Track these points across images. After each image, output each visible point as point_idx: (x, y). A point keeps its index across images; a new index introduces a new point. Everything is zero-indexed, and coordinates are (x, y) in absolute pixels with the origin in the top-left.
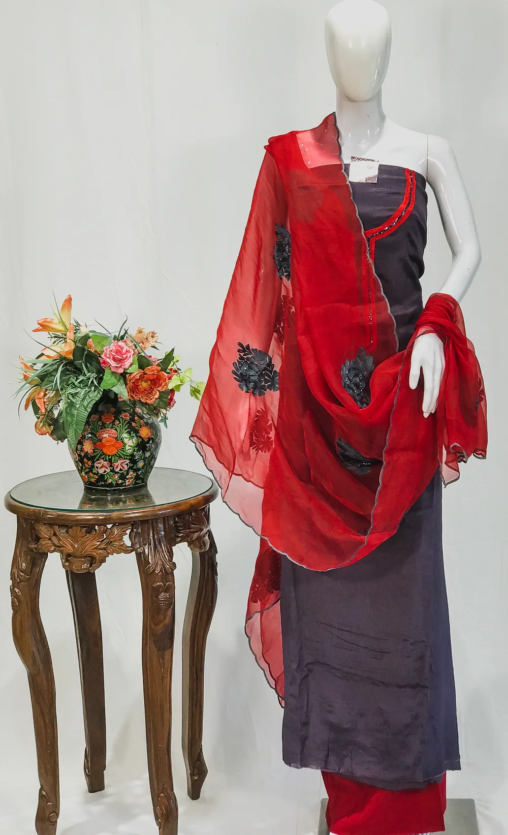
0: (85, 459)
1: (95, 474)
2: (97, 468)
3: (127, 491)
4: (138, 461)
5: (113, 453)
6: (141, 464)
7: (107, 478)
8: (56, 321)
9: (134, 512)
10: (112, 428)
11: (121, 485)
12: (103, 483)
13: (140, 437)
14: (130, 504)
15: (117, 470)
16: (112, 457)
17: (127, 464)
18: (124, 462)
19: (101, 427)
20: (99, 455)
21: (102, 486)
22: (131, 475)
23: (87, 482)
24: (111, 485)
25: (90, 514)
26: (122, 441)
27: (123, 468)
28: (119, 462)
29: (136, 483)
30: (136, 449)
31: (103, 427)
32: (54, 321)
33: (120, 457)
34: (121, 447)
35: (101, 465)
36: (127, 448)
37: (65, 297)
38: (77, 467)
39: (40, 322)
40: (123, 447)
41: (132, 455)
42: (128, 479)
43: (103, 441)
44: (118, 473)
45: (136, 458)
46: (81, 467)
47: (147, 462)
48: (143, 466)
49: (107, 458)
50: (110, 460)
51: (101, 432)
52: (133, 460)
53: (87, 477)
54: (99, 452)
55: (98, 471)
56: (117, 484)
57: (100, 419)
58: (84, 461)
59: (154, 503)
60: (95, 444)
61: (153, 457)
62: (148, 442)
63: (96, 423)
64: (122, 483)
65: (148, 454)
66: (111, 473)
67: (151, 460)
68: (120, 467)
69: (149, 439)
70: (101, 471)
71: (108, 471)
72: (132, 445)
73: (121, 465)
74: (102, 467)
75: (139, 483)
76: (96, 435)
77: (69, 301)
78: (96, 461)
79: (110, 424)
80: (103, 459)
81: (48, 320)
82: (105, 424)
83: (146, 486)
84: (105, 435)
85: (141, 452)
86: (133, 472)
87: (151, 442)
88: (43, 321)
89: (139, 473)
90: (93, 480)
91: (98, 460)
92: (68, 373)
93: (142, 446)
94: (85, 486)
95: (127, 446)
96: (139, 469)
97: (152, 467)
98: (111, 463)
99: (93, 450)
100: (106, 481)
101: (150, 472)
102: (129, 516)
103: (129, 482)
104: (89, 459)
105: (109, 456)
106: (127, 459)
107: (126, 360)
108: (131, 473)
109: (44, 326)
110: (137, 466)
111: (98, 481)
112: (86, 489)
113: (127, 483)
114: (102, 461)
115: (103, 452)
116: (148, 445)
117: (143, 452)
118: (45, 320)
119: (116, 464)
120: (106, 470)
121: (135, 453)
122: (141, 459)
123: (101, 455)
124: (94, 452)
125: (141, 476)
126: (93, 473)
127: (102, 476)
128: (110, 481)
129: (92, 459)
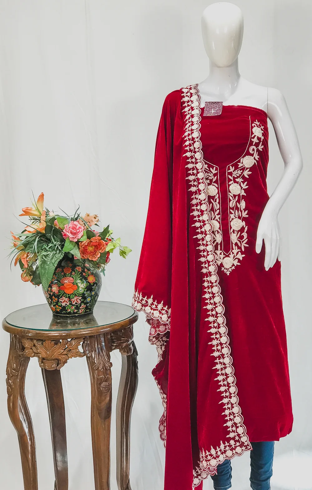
0: (53, 297)
1: (60, 306)
2: (61, 302)
3: (81, 316)
4: (87, 298)
5: (72, 292)
6: (89, 299)
7: (68, 309)
8: (34, 209)
9: (85, 331)
10: (70, 276)
11: (76, 313)
12: (65, 312)
13: (89, 282)
14: (83, 326)
15: (74, 303)
16: (70, 296)
17: (80, 300)
18: (78, 298)
19: (64, 276)
20: (62, 294)
21: (64, 314)
22: (83, 307)
23: (55, 312)
24: (70, 313)
25: (57, 332)
26: (77, 285)
27: (77, 302)
28: (75, 298)
29: (86, 312)
30: (86, 290)
31: (65, 276)
32: (32, 209)
33: (75, 295)
34: (76, 288)
35: (63, 300)
36: (80, 289)
37: (40, 194)
38: (48, 302)
39: (24, 210)
40: (78, 289)
41: (83, 294)
42: (81, 309)
43: (65, 285)
44: (74, 305)
45: (86, 296)
46: (51, 302)
47: (92, 298)
48: (91, 301)
49: (67, 296)
50: (69, 297)
51: (63, 279)
52: (84, 297)
53: (54, 308)
54: (62, 292)
55: (61, 304)
56: (74, 312)
57: (63, 271)
58: (53, 298)
59: (98, 325)
60: (59, 287)
61: (97, 295)
62: (93, 285)
63: (60, 274)
64: (77, 312)
65: (93, 293)
66: (70, 305)
67: (95, 296)
68: (75, 301)
69: (94, 283)
70: (63, 304)
71: (68, 304)
72: (83, 287)
73: (77, 300)
74: (64, 302)
75: (88, 312)
76: (60, 281)
77: (42, 196)
78: (60, 298)
79: (69, 274)
80: (64, 296)
81: (29, 208)
82: (66, 274)
83: (92, 313)
84: (66, 281)
85: (89, 292)
86: (84, 305)
87: (95, 285)
88: (26, 209)
89: (88, 305)
90: (58, 310)
91: (61, 297)
92: (42, 242)
93: (89, 288)
94: (53, 314)
95: (80, 288)
96: (88, 303)
97: (96, 301)
98: (70, 299)
99: (58, 291)
100: (67, 310)
101: (94, 305)
102: (82, 333)
103: (81, 311)
104: (55, 297)
105: (69, 294)
106: (80, 296)
107: (79, 233)
108: (83, 305)
109: (26, 212)
110: (86, 301)
111: (61, 310)
112: (54, 316)
113: (80, 312)
114: (64, 298)
115: (64, 292)
116: (93, 287)
117: (90, 292)
118: (27, 209)
119: (73, 300)
120: (67, 303)
121: (85, 293)
122: (89, 296)
123: (63, 295)
124: (59, 292)
125: (89, 307)
126: (58, 306)
127: (65, 307)
128: (69, 310)
129: (58, 297)
